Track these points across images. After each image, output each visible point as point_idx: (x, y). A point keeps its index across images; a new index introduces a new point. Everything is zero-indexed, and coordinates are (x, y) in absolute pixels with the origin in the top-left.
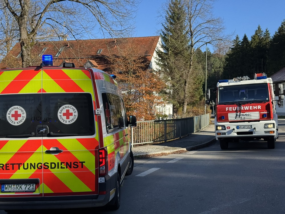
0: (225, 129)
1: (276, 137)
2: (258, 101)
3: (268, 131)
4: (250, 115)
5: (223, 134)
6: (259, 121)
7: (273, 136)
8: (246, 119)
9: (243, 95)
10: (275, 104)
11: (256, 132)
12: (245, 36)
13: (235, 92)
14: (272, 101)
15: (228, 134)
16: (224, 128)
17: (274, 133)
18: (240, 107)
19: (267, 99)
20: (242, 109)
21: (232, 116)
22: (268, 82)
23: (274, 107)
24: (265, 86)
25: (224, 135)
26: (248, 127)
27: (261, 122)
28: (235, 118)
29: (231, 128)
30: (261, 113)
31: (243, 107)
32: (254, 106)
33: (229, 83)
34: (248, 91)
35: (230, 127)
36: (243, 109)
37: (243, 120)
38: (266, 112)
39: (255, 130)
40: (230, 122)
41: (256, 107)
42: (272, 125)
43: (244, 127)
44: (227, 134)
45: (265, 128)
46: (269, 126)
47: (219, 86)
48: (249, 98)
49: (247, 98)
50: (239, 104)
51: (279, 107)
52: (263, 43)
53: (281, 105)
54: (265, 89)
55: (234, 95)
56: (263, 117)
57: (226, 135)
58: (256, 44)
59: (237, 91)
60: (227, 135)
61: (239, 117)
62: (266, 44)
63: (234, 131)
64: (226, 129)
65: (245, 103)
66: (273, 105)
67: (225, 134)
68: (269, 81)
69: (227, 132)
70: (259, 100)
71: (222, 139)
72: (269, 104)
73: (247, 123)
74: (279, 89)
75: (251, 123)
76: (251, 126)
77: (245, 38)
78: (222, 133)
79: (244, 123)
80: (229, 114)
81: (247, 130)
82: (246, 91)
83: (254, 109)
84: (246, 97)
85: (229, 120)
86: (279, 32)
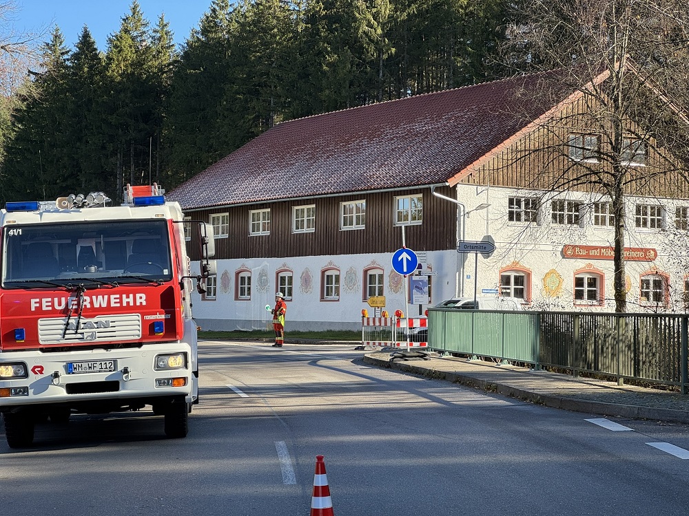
0: (26, 375)
1: (190, 398)
2: (139, 278)
3: (168, 379)
4: (111, 324)
5: (16, 394)
6: (138, 344)
7: (183, 395)
8: (98, 340)
9: (89, 258)
10: (189, 291)
11: (130, 384)
12: (86, 36)
13: (61, 245)
14: (180, 278)
15: (35, 393)
16: (22, 372)
17: (185, 384)
18: (79, 296)
19: (166, 272)
20: (85, 303)
21: (49, 330)
22: (168, 217)
23: (188, 298)
24: (159, 228)
25: (23, 395)
26: (104, 366)
27: (145, 347)
28: (60, 336)
29: (48, 372)
30: (148, 317)
31: (88, 298)
32: (124, 296)
33: (41, 214)
34: (105, 243)
35: (42, 368)
36: (89, 306)
37: (88, 340)
38: (163, 317)
39: (127, 377)
40: (44, 350)
41: (131, 300)
42: (180, 359)
43: (91, 365)
44: (31, 391)
45: (158, 368)
46: (172, 361)
47: (5, 224)
48: (108, 268)
49: (101, 269)
50: (76, 289)
51: (204, 299)
52: (150, 67)
53: (209, 294)
54: (159, 237)
55: (57, 257)
56: (152, 332)
57: (28, 395)
58: (126, 66)
59: (69, 241)
60: (32, 397)
61: (76, 333)
62: (161, 70)
63: (56, 381)
64: (30, 372)
65: (94, 286)
66: (184, 292)
67: (25, 390)
68: (171, 211)
69: (33, 386)
70: (140, 275)
71: (13, 412)
72: (170, 290)
73: (102, 351)
74: (203, 242)
75: (113, 351)
76: (115, 361)
77: (86, 43)
78: (15, 389)
79: (89, 352)
80: (40, 322)
81: (101, 377)
82: (98, 244)
83: (125, 304)
84: (99, 265)
85: (41, 342)
86: (205, 31)
